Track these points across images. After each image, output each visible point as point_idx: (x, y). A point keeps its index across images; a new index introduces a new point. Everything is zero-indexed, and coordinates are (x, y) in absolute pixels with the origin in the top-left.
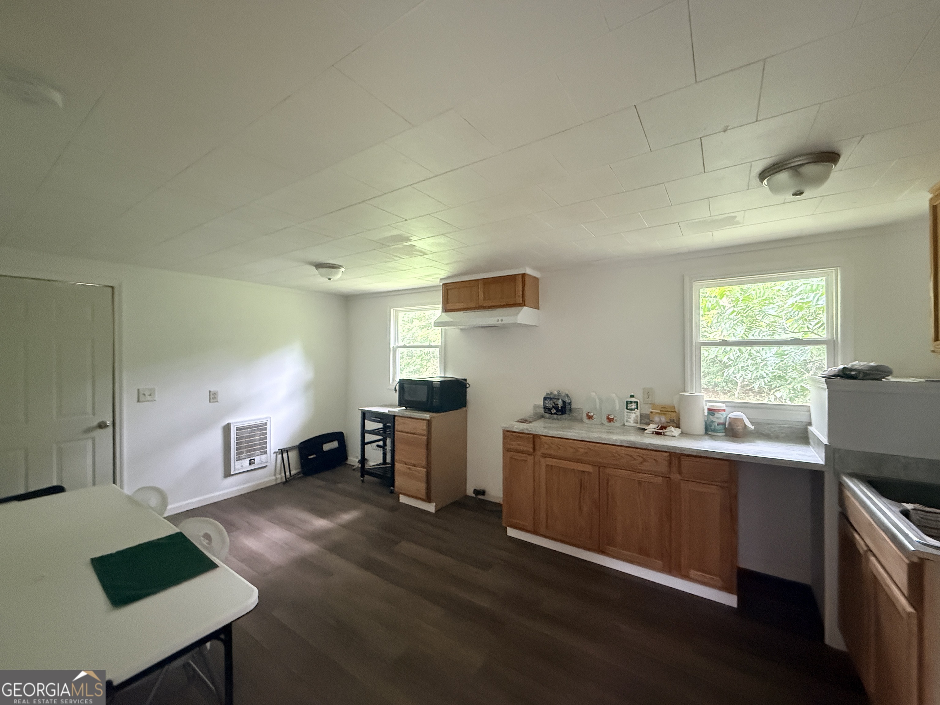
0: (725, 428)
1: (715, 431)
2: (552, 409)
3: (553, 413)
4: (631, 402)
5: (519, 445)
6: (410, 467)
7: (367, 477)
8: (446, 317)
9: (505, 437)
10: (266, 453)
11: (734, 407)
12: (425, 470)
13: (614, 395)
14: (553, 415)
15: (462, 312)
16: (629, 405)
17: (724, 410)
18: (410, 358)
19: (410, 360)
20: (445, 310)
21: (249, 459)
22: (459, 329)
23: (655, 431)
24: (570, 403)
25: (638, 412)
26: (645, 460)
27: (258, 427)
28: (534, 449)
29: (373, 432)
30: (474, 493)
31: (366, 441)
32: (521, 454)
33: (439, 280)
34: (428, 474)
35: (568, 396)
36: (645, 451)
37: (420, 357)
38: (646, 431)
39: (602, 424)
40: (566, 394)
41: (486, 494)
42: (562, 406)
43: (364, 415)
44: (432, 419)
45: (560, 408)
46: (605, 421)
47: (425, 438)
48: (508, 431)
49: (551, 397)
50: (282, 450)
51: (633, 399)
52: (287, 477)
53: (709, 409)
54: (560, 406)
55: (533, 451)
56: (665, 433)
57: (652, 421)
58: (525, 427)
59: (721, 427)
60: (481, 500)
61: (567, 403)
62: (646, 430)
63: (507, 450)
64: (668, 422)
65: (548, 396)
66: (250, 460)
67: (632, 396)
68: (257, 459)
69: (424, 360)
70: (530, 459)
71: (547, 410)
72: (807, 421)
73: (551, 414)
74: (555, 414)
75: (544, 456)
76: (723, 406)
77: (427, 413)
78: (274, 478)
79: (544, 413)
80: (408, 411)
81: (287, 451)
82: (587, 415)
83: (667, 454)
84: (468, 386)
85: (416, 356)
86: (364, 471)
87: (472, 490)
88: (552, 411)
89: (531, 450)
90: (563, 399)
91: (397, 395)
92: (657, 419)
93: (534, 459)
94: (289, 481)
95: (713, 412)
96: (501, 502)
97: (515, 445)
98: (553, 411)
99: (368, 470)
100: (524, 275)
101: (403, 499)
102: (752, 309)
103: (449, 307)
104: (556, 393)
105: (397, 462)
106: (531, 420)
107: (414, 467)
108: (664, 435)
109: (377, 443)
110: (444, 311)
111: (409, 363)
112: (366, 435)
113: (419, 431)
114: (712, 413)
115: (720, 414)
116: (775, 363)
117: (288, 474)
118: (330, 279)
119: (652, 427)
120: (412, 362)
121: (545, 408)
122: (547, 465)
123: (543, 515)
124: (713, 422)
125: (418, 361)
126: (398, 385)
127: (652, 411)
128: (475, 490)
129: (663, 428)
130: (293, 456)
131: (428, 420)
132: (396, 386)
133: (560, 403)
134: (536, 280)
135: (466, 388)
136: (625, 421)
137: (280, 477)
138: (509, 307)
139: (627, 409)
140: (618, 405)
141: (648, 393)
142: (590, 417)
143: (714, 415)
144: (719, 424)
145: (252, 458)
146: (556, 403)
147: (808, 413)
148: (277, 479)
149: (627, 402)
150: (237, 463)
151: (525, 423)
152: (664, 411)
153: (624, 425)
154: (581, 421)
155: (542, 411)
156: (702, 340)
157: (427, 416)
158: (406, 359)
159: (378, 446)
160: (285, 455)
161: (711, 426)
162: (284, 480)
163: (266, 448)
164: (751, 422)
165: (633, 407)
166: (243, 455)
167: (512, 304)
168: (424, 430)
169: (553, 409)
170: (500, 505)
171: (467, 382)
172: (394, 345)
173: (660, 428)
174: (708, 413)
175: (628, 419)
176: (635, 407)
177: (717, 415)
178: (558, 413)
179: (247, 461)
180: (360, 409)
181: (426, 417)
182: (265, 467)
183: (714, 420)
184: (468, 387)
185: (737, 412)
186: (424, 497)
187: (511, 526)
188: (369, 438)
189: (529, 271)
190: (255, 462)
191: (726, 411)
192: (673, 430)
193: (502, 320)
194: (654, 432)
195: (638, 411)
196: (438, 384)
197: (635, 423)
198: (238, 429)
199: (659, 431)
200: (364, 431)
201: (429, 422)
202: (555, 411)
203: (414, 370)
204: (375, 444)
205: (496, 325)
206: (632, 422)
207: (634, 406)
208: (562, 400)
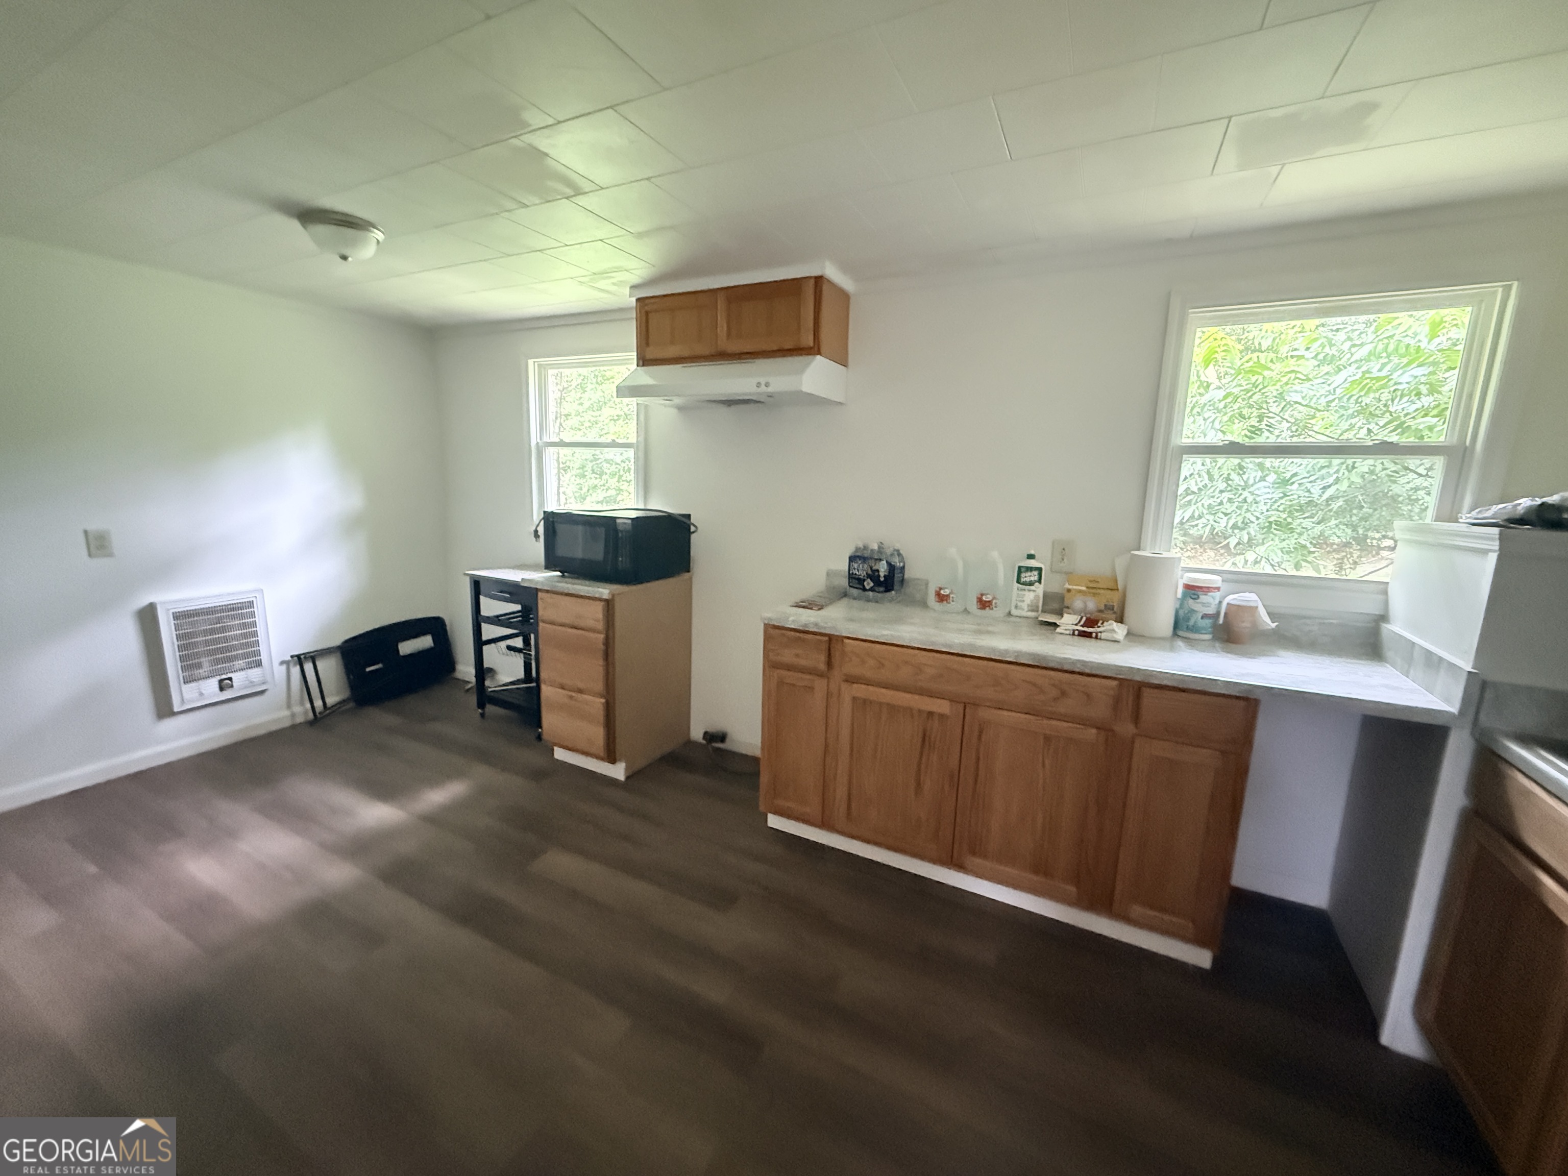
0: (1215, 626)
1: (1194, 629)
2: (864, 580)
3: (868, 588)
4: (1030, 569)
5: (797, 656)
6: (571, 693)
7: (490, 709)
8: (646, 377)
9: (767, 638)
10: (259, 664)
11: (1236, 582)
12: (603, 700)
13: (995, 554)
14: (867, 593)
15: (678, 367)
16: (1023, 575)
17: (1218, 589)
18: (598, 476)
19: (599, 480)
20: (643, 362)
21: (219, 678)
22: (672, 406)
23: (1077, 630)
24: (904, 567)
25: (1039, 589)
26: (1063, 693)
27: (233, 609)
28: (829, 664)
29: (497, 620)
30: (704, 738)
31: (484, 638)
32: (800, 675)
33: (628, 289)
34: (609, 709)
35: (899, 555)
36: (1067, 675)
37: (616, 474)
38: (1058, 630)
39: (966, 611)
40: (895, 550)
41: (727, 740)
42: (886, 574)
43: (477, 586)
44: (617, 599)
45: (882, 579)
46: (973, 606)
47: (602, 636)
48: (775, 627)
49: (866, 555)
50: (298, 656)
51: (1032, 563)
52: (318, 711)
53: (1188, 587)
54: (882, 574)
55: (826, 669)
56: (1099, 634)
57: (1068, 607)
58: (812, 620)
59: (1208, 622)
60: (719, 749)
61: (898, 569)
62: (1058, 626)
63: (771, 665)
64: (1100, 611)
65: (859, 554)
66: (221, 681)
67: (1031, 557)
68: (238, 678)
69: (623, 481)
70: (820, 685)
71: (855, 581)
72: (1377, 613)
73: (864, 589)
74: (872, 590)
75: (851, 680)
76: (1216, 580)
77: (602, 584)
78: (286, 713)
79: (848, 588)
80: (567, 580)
81: (313, 657)
82: (938, 594)
83: (1115, 683)
84: (693, 529)
85: (608, 474)
86: (484, 697)
87: (701, 736)
88: (865, 583)
89: (822, 667)
90: (889, 561)
91: (540, 546)
92: (1078, 604)
93: (828, 685)
94: (321, 718)
95: (1196, 592)
96: (757, 753)
97: (787, 656)
98: (868, 584)
99: (492, 694)
100: (819, 280)
101: (560, 754)
102: (1263, 391)
103: (650, 353)
104: (876, 547)
105: (545, 683)
106: (821, 601)
107: (579, 694)
108: (1096, 637)
109: (510, 642)
110: (641, 363)
111: (596, 486)
112: (484, 626)
113: (590, 623)
114: (1194, 594)
115: (1210, 596)
116: (1271, 499)
117: (318, 703)
118: (344, 258)
119: (1069, 621)
120: (602, 483)
121: (851, 576)
122: (854, 699)
123: (841, 792)
124: (1193, 611)
125: (613, 482)
126: (542, 522)
127: (1070, 587)
128: (706, 733)
129: (1091, 622)
130: (330, 669)
131: (607, 601)
132: (538, 525)
133: (883, 568)
134: (844, 297)
135: (690, 533)
136: (1013, 608)
137: (302, 712)
138: (784, 356)
139: (1018, 581)
140: (1003, 575)
141: (1063, 550)
142: (942, 598)
143: (1198, 597)
144: (1204, 616)
145: (224, 677)
146: (874, 568)
147: (1381, 597)
148: (293, 715)
149: (1020, 568)
150: (185, 688)
151: (811, 609)
152: (1093, 587)
153: (1009, 614)
154: (924, 605)
155: (844, 582)
156: (1186, 441)
157: (604, 591)
158: (591, 478)
159: (509, 648)
160: (308, 667)
161: (1188, 620)
162: (311, 716)
163: (258, 653)
164: (1268, 613)
165: (1032, 579)
166: (201, 671)
167: (789, 350)
168: (597, 620)
169: (869, 580)
170: (755, 760)
171: (693, 520)
172: (539, 441)
173: (1085, 623)
174: (1185, 595)
175: (1019, 604)
176: (1036, 578)
177: (1203, 598)
178: (877, 589)
179: (213, 683)
180: (468, 574)
181: (601, 593)
182: (262, 692)
183: (1196, 609)
184: (694, 532)
185: (1247, 594)
186: (602, 754)
187: (775, 813)
188: (489, 631)
189: (832, 272)
190: (234, 684)
191: (1221, 589)
192: (1116, 629)
193: (767, 385)
194: (1076, 633)
195: (1042, 586)
196: (628, 524)
197: (1032, 611)
198: (176, 616)
199: (1085, 629)
200: (478, 620)
201: (609, 605)
202: (872, 584)
203: (605, 498)
204: (503, 644)
205: (754, 398)
206: (1026, 608)
207: (1034, 576)
208: (887, 562)
